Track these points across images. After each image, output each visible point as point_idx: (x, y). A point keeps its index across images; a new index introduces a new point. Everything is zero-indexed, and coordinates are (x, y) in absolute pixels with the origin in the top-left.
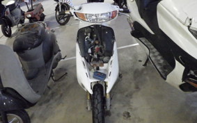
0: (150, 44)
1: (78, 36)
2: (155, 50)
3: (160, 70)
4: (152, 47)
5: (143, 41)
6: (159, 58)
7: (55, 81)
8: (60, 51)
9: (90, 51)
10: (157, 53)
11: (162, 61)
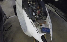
0: (53, 6)
1: (23, 5)
2: (57, 9)
3: (65, 19)
4: (55, 7)
5: (50, 5)
6: (61, 12)
7: (6, 31)
8: (5, 14)
9: (34, 14)
10: (59, 10)
11: (63, 14)
